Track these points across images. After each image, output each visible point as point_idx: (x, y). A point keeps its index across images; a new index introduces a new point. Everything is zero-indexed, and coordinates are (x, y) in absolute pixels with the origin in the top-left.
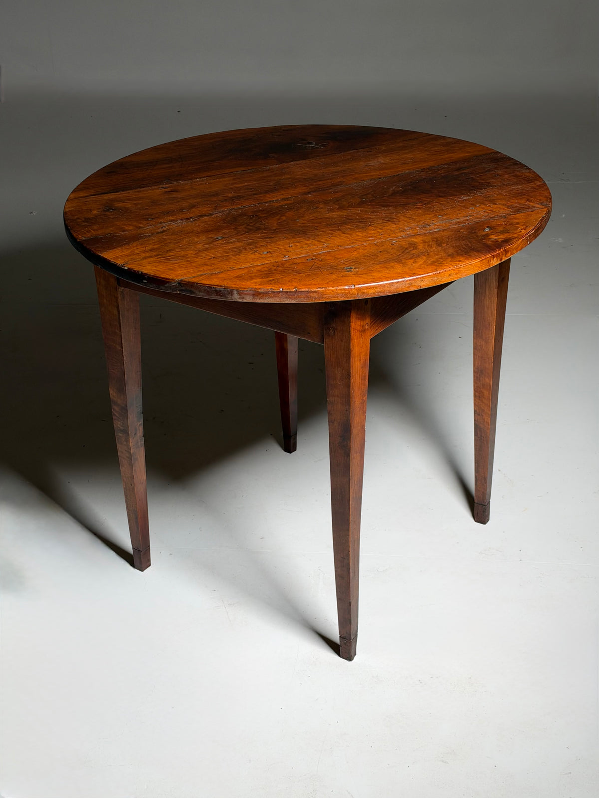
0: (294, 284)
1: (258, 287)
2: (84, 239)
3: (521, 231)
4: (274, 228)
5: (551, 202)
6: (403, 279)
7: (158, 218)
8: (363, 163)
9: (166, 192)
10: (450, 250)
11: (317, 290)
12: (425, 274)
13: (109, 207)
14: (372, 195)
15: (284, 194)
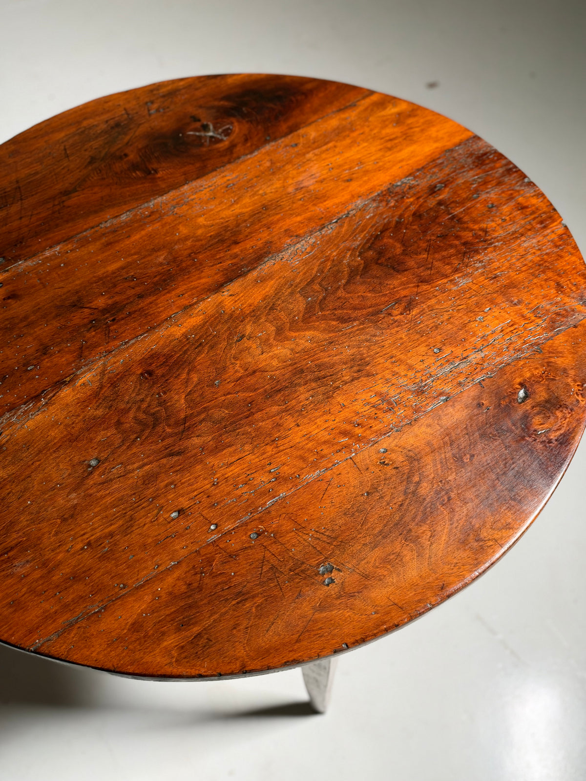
0: (239, 651)
8: (291, 181)
14: (320, 283)
15: (186, 293)
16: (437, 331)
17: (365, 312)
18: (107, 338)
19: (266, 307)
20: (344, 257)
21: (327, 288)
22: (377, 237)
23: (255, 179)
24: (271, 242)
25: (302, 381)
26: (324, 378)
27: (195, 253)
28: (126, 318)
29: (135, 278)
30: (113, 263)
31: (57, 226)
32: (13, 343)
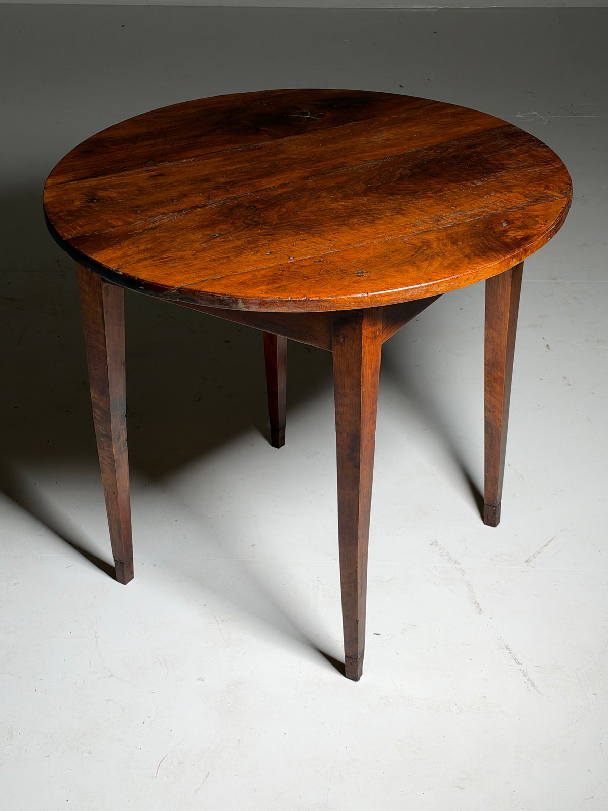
0: (303, 292)
1: (265, 296)
2: (70, 237)
3: (541, 226)
4: (275, 222)
5: (571, 189)
6: (419, 286)
7: (147, 210)
8: (365, 139)
9: (152, 176)
10: (466, 250)
11: (328, 298)
12: (442, 279)
13: (92, 197)
14: (378, 180)
15: (282, 179)
16: (455, 201)
17: (407, 192)
18: (226, 193)
19: (337, 187)
20: (398, 170)
21: (383, 181)
23: (339, 137)
24: (345, 162)
25: (357, 214)
26: (373, 214)
27: (290, 165)
28: (239, 186)
29: (247, 172)
30: (232, 166)
31: (191, 150)
32: (163, 192)
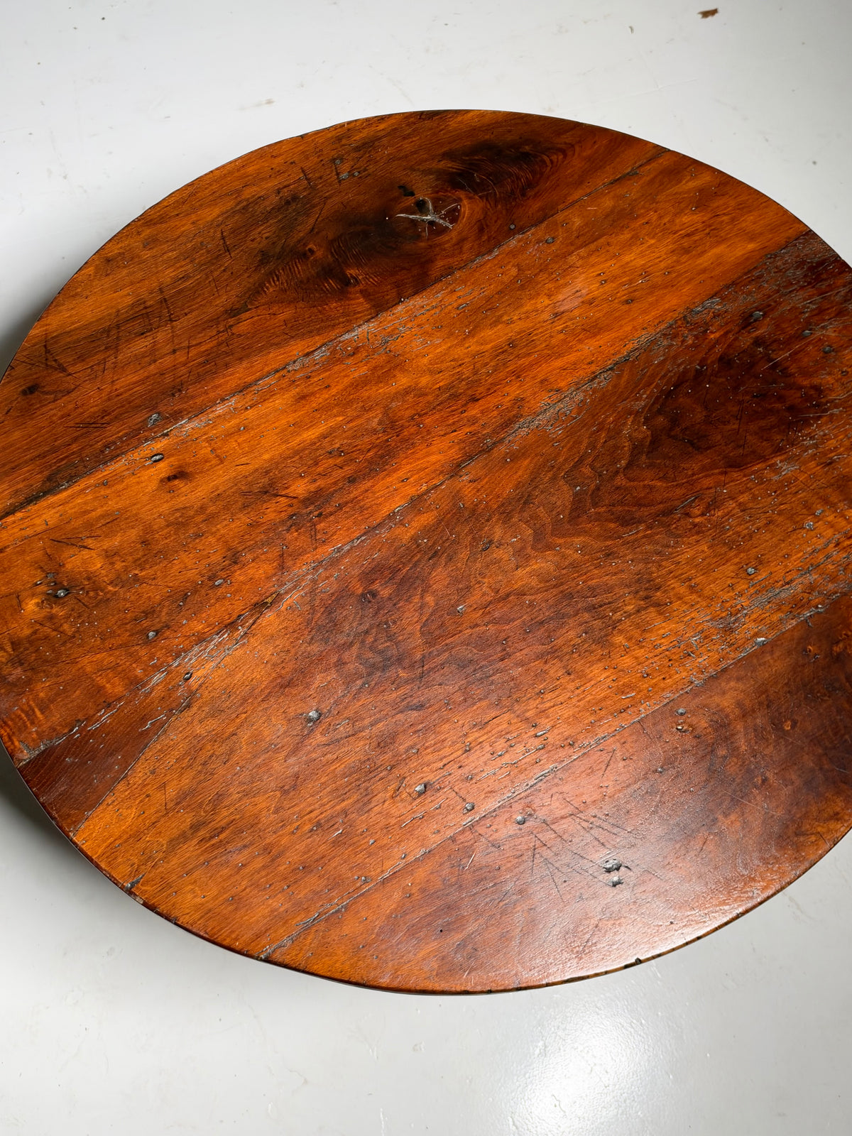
0: (511, 963)
2: (28, 754)
4: (419, 655)
8: (546, 301)
9: (164, 480)
13: (54, 577)
14: (592, 465)
15: (412, 476)
16: (750, 542)
17: (653, 510)
18: (314, 542)
19: (519, 500)
20: (625, 424)
21: (602, 472)
22: (669, 393)
23: (497, 296)
24: (523, 399)
25: (570, 610)
26: (601, 606)
27: (420, 416)
28: (335, 512)
29: (342, 452)
30: (311, 426)
31: (227, 366)
32: (191, 546)
